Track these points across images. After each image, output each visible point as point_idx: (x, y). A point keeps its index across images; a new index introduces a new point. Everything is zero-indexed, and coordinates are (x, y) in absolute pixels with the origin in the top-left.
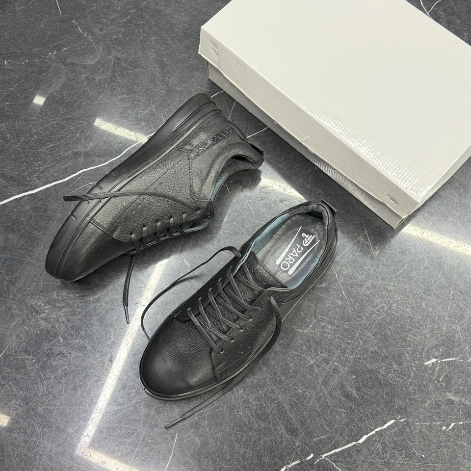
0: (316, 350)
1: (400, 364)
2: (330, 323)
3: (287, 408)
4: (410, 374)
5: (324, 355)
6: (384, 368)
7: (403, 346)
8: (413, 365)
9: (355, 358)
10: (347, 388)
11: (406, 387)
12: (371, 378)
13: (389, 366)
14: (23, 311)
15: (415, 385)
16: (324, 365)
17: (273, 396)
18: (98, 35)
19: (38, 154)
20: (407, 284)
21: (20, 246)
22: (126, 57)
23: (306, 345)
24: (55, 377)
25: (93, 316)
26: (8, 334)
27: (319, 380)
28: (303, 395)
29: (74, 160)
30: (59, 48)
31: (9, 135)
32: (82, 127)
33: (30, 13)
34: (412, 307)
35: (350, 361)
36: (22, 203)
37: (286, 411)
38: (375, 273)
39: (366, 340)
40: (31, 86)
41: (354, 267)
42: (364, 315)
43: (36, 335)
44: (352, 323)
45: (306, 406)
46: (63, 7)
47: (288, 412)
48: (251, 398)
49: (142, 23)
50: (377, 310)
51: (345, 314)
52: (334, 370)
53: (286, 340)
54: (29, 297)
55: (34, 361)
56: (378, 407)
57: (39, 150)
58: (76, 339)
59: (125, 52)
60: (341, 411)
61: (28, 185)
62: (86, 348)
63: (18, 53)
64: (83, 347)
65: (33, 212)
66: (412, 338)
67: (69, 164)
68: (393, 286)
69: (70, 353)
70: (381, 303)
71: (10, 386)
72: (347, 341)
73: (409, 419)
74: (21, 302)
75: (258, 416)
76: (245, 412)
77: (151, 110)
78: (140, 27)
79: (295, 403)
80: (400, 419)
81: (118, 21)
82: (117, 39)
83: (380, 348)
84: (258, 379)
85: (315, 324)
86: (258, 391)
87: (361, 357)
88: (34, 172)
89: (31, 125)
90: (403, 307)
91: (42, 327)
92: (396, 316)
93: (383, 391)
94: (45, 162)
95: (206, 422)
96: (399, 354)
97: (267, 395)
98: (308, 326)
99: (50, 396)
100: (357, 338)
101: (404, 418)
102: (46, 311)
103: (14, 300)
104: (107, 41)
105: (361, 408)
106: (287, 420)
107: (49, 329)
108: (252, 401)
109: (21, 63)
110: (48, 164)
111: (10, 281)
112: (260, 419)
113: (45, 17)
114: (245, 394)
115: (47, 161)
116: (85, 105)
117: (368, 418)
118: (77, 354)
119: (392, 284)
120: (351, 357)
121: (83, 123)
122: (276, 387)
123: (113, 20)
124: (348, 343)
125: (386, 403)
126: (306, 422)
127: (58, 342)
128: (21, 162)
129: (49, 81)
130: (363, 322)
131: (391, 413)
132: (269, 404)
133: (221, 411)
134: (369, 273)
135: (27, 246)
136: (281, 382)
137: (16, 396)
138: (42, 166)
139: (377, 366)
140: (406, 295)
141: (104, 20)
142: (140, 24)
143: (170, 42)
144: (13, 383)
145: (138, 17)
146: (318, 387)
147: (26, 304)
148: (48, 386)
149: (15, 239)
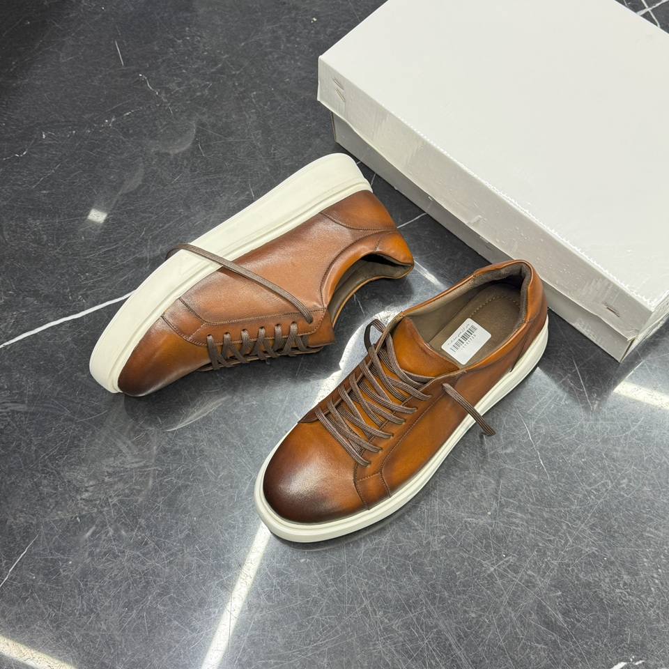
0: (498, 552)
1: (633, 573)
2: (520, 508)
3: (452, 640)
4: (650, 589)
5: (511, 559)
6: (607, 580)
7: (638, 546)
8: (655, 576)
9: (560, 565)
10: (549, 611)
11: (644, 611)
12: (586, 596)
13: (616, 577)
14: (56, 489)
15: (658, 608)
16: (510, 574)
17: (429, 622)
18: (175, 93)
19: (86, 262)
20: (643, 448)
21: (56, 394)
22: (215, 122)
23: (482, 543)
24: (101, 587)
25: (158, 496)
26: (34, 523)
27: (503, 598)
28: (478, 622)
29: (136, 270)
30: (118, 112)
31: (45, 236)
32: (149, 222)
33: (79, 66)
34: (653, 484)
35: (553, 569)
36: (61, 333)
37: (450, 645)
38: (591, 432)
39: (578, 536)
40: (79, 168)
41: (558, 422)
42: (575, 496)
43: (75, 524)
44: (555, 510)
45: (483, 638)
46: (126, 55)
47: (454, 647)
48: (396, 624)
49: (238, 72)
50: (596, 490)
51: (545, 496)
52: (527, 582)
53: (450, 534)
54: (66, 468)
55: (70, 562)
56: (598, 642)
57: (87, 257)
58: (132, 530)
59: (213, 115)
60: (539, 646)
61: (70, 306)
62: (146, 544)
63: (62, 122)
64: (142, 543)
65: (76, 345)
66: (652, 533)
67: (130, 275)
68: (621, 451)
69: (124, 552)
70: (602, 479)
71: (35, 599)
72: (548, 537)
73: (649, 661)
74: (54, 475)
75: (407, 652)
76: (387, 646)
77: (248, 195)
78: (234, 79)
79: (465, 633)
80: (635, 660)
81: (203, 71)
82: (202, 96)
83: (600, 548)
84: (407, 594)
85: (495, 511)
86: (407, 613)
87: (571, 562)
88: (80, 288)
89: (77, 222)
90: (637, 485)
91: (84, 513)
92: (626, 499)
93: (607, 616)
94: (95, 274)
95: (326, 660)
96: (631, 558)
97: (420, 619)
98: (484, 514)
99: (93, 616)
100: (564, 533)
101: (641, 659)
102: (91, 489)
103: (44, 473)
104: (187, 100)
105: (571, 643)
106: (453, 660)
107: (94, 515)
108: (397, 630)
109: (66, 135)
110: (99, 277)
111: (40, 444)
112: (410, 657)
113: (101, 71)
114: (386, 618)
115: (98, 272)
116: (154, 191)
117: (583, 658)
118: (134, 552)
119: (619, 449)
120: (555, 563)
121: (151, 217)
122: (435, 608)
123: (197, 70)
124: (550, 541)
125: (611, 636)
126: (483, 663)
127: (106, 535)
128: (62, 275)
129: (105, 159)
130: (573, 507)
131: (619, 650)
132: (423, 634)
133: (348, 644)
134: (582, 432)
135: (65, 394)
136: (442, 600)
137: (42, 614)
138: (91, 278)
139: (596, 577)
140: (643, 466)
141: (184, 71)
142: (236, 74)
143: (278, 98)
144: (39, 596)
145: (232, 64)
146: (502, 609)
147: (62, 478)
148: (89, 600)
149: (50, 384)
